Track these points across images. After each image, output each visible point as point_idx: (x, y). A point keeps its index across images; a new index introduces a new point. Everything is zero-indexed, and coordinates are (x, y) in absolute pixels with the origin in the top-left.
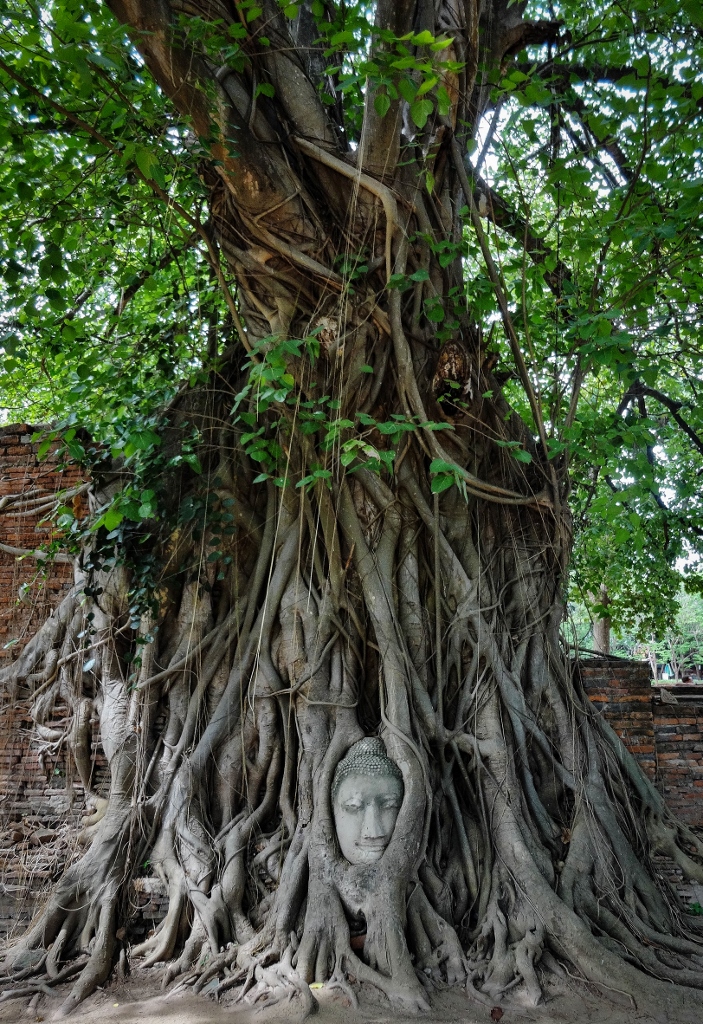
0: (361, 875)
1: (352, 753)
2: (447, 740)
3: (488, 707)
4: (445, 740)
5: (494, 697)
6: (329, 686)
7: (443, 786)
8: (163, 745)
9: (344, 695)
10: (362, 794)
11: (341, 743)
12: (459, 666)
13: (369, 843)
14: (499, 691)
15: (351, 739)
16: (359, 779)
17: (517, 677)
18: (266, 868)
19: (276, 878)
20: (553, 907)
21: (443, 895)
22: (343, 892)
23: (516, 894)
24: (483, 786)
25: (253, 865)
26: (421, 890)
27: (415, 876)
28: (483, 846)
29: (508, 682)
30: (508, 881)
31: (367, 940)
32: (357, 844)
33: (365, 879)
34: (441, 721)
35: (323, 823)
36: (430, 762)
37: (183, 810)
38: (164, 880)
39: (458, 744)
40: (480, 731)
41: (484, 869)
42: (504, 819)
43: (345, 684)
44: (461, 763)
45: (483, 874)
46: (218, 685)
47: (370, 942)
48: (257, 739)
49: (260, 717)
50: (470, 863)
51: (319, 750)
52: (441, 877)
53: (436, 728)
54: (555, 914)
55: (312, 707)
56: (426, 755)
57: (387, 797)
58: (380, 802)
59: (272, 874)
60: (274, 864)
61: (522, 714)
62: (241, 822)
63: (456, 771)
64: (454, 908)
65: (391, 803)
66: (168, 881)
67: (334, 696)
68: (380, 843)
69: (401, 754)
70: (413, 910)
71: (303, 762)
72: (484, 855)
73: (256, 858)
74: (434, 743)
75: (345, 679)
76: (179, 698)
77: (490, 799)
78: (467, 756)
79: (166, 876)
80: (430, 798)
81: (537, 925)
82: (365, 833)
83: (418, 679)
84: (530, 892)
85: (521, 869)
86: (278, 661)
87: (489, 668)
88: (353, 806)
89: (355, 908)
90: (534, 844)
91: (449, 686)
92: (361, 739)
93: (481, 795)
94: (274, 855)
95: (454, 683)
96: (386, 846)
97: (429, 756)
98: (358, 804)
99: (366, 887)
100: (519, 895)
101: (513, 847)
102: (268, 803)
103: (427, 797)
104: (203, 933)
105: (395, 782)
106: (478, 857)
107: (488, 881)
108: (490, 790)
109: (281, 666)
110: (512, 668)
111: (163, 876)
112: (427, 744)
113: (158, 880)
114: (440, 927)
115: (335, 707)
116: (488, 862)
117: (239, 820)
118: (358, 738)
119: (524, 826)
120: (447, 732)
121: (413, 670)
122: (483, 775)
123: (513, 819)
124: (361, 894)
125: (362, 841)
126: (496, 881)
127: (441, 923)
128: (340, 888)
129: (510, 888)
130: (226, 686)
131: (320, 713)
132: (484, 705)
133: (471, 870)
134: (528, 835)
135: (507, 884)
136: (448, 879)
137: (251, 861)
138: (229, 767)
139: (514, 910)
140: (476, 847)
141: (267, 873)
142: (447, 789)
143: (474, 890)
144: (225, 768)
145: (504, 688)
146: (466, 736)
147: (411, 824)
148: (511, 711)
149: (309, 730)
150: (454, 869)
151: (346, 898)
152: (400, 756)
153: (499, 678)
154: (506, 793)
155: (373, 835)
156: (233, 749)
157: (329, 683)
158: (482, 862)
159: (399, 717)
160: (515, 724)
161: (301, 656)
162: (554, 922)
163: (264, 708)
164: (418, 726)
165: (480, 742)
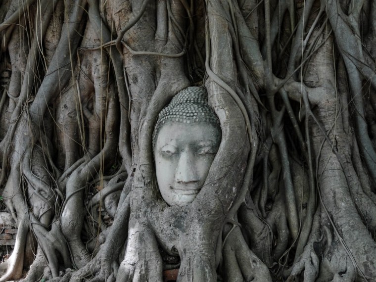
0: (174, 216)
1: (174, 101)
2: (276, 88)
3: (320, 54)
4: (274, 88)
5: (328, 43)
6: (154, 36)
7: (273, 134)
8: (7, 98)
9: (169, 45)
10: (177, 140)
11: (164, 92)
12: (292, 10)
13: (182, 186)
14: (333, 36)
15: (174, 88)
16: (175, 126)
17: (354, 21)
18: (104, 206)
19: (113, 215)
20: (366, 252)
21: (263, 235)
22: (158, 231)
23: (333, 237)
24: (311, 134)
25: (91, 204)
26: (238, 231)
27: (233, 218)
28: (307, 191)
29: (344, 25)
30: (327, 225)
31: (179, 274)
32: (172, 188)
33: (179, 220)
34: (270, 69)
35: (143, 168)
36: (260, 110)
37: (27, 155)
38: (13, 214)
39: (288, 93)
40: (310, 79)
41: (306, 213)
42: (329, 166)
43: (170, 35)
44: (290, 111)
45: (305, 218)
46: (52, 39)
47: (182, 276)
48: (92, 90)
49: (93, 69)
50: (292, 207)
51: (144, 100)
52: (263, 219)
53: (265, 76)
54: (367, 258)
55: (136, 57)
56: (256, 104)
57: (202, 144)
58: (195, 149)
59: (108, 211)
60: (110, 203)
61: (358, 61)
62: (81, 166)
63: (286, 120)
64: (273, 248)
65: (206, 150)
66: (16, 216)
67: (159, 45)
68: (193, 187)
69: (220, 102)
70: (229, 248)
71: (132, 111)
72: (308, 200)
73: (95, 197)
74: (263, 92)
75: (170, 28)
76: (17, 53)
77: (318, 147)
78: (296, 105)
79: (15, 211)
80: (255, 145)
81: (349, 268)
82: (179, 177)
83: (245, 26)
84: (346, 237)
85: (340, 215)
86: (105, 12)
87: (324, 12)
88: (168, 152)
89: (170, 245)
90: (360, 190)
91: (282, 34)
92: (185, 88)
93: (308, 142)
94: (111, 195)
95: (287, 30)
96: (199, 190)
97: (259, 106)
98: (172, 150)
99: (179, 227)
100: (336, 239)
101: (335, 193)
102: (108, 150)
103: (251, 144)
104: (43, 259)
105: (211, 129)
106: (302, 201)
107: (309, 224)
108: (317, 139)
109: (108, 18)
110: (350, 10)
111: (12, 211)
112: (255, 92)
113: (8, 214)
114: (253, 265)
115: (160, 57)
116: (311, 206)
117: (80, 164)
118: (181, 87)
119: (352, 173)
120: (277, 81)
121: (239, 16)
122: (312, 123)
123: (338, 166)
124: (175, 233)
125: (176, 185)
126: (316, 224)
127: (254, 261)
128: (156, 227)
129: (328, 231)
130: (59, 40)
131: (146, 64)
132: (317, 52)
133: (293, 214)
134: (355, 181)
135: (325, 227)
136: (270, 221)
137: (89, 200)
138: (67, 116)
139: (329, 252)
140: (300, 192)
141: (105, 211)
142: (276, 137)
143: (295, 232)
144: (63, 117)
145: (338, 32)
146: (296, 84)
147: (225, 170)
148: (346, 58)
149: (135, 80)
150: (277, 212)
151: (161, 236)
152: (218, 104)
153: (333, 22)
154: (333, 140)
155: (185, 180)
156: (69, 100)
157: (155, 32)
158: (305, 206)
159: (221, 65)
160: (350, 70)
161: (125, 6)
162: (365, 265)
163: (96, 60)
164: (245, 74)
165: (309, 90)
